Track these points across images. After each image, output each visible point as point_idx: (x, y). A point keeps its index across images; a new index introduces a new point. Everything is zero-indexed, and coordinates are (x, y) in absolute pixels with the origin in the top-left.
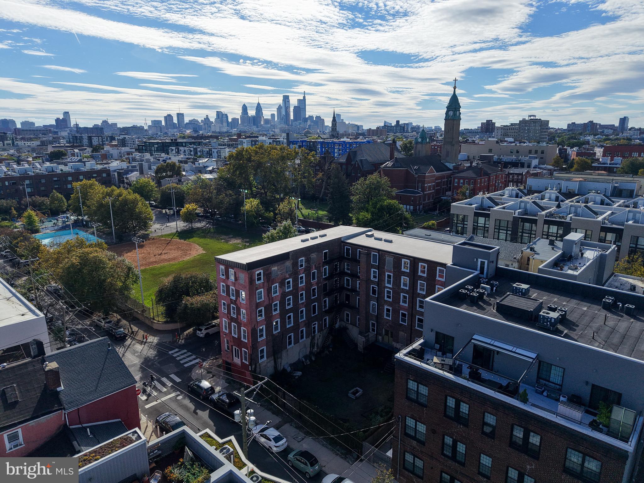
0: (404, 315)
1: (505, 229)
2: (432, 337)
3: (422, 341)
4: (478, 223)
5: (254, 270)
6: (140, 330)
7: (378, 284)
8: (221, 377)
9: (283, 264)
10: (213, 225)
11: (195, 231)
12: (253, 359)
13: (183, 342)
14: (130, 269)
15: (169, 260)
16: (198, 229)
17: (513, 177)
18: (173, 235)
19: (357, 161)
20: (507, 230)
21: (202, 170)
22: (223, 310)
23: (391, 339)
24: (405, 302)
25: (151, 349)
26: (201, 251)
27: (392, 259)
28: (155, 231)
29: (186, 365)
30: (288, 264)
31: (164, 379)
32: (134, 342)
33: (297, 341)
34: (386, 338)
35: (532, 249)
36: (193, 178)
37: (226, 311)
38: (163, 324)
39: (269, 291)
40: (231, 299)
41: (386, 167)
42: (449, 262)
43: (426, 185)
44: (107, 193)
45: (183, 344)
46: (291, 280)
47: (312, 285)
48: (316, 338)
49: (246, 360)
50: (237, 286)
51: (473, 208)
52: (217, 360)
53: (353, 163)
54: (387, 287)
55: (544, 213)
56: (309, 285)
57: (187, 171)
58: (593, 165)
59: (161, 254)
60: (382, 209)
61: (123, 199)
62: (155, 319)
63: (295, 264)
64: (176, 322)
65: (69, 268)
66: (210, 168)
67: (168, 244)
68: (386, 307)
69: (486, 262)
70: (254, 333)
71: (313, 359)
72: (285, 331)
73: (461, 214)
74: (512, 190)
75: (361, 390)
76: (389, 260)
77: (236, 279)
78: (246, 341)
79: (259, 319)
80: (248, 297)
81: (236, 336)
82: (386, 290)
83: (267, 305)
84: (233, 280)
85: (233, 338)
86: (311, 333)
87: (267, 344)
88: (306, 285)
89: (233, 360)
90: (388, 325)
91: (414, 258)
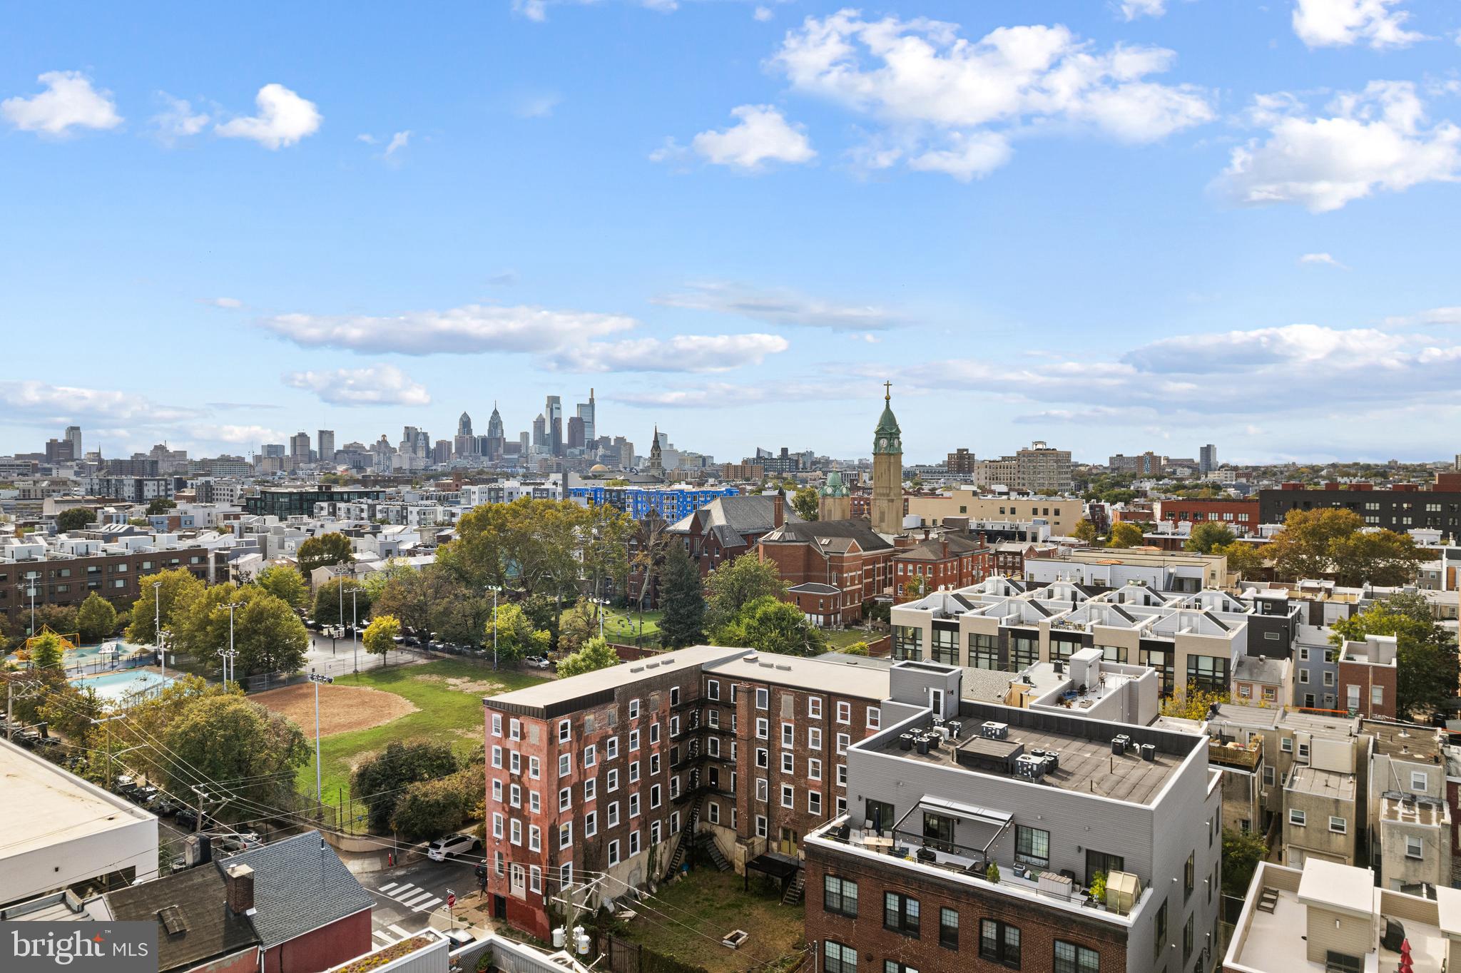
0: (815, 797)
1: (988, 650)
3: (845, 817)
4: (939, 642)
5: (556, 719)
7: (769, 744)
9: (604, 709)
10: (426, 658)
11: (393, 670)
12: (550, 885)
13: (403, 871)
14: (295, 734)
16: (397, 665)
17: (1005, 558)
18: (347, 678)
19: (711, 529)
21: (388, 552)
22: (496, 795)
23: (794, 845)
24: (816, 773)
26: (411, 708)
27: (792, 698)
28: (313, 670)
29: (417, 909)
30: (612, 709)
33: (625, 856)
34: (785, 846)
35: (1026, 680)
36: (379, 565)
37: (500, 800)
38: (361, 840)
39: (580, 757)
40: (511, 775)
41: (768, 540)
42: (885, 697)
43: (845, 575)
44: (218, 594)
45: (405, 875)
46: (616, 739)
47: (650, 750)
48: (658, 852)
49: (536, 885)
50: (524, 748)
51: (929, 615)
52: (474, 899)
53: (705, 532)
54: (785, 750)
55: (1049, 620)
56: (646, 748)
57: (362, 552)
58: (1145, 535)
59: (331, 715)
61: (253, 609)
62: (345, 829)
63: (623, 711)
64: (388, 835)
66: (409, 546)
67: (340, 695)
68: (783, 786)
69: (943, 691)
70: (553, 836)
71: (654, 889)
72: (605, 834)
73: (909, 624)
74: (998, 581)
75: (744, 933)
76: (786, 700)
77: (523, 737)
78: (539, 850)
79: (562, 810)
80: (545, 768)
81: (519, 844)
82: (783, 754)
83: (576, 784)
84: (518, 739)
85: (513, 846)
86: (649, 841)
87: (574, 856)
88: (641, 750)
89: (510, 892)
90: (788, 819)
91: (830, 694)
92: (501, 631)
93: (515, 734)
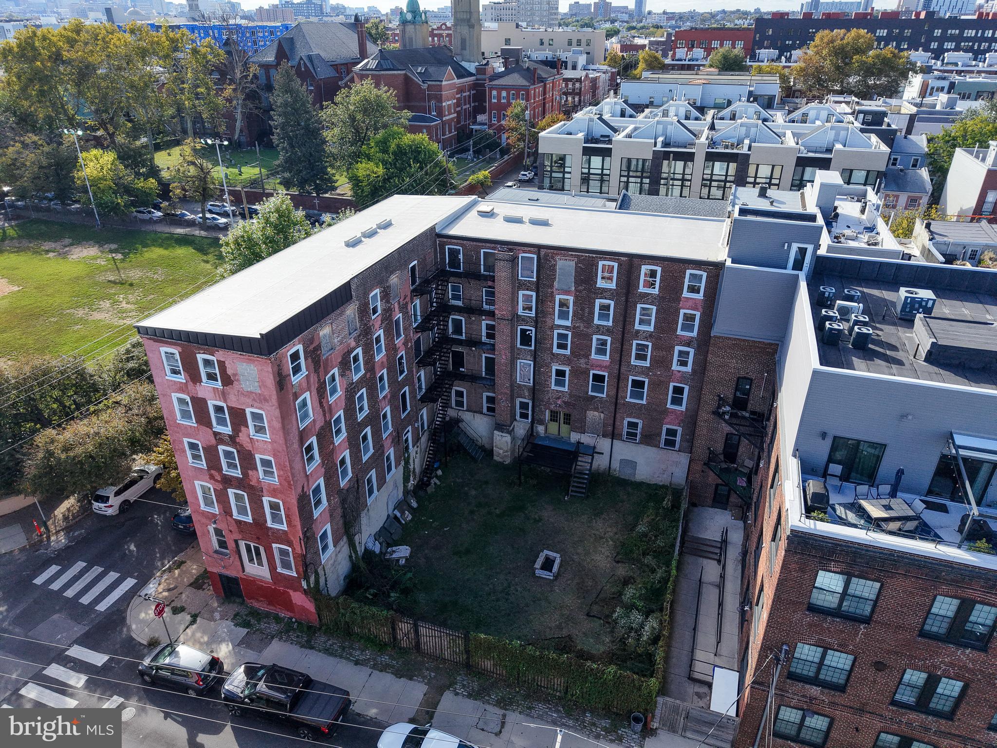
0: (599, 379)
1: (639, 174)
2: (822, 450)
4: (589, 168)
5: (282, 351)
7: (536, 322)
8: (217, 615)
9: (341, 314)
10: (8, 221)
12: (308, 564)
13: (62, 537)
19: (301, 59)
20: (642, 177)
22: (193, 460)
23: (565, 428)
24: (602, 352)
26: (5, 287)
27: (573, 264)
29: (102, 607)
30: (351, 310)
31: (54, 671)
33: (382, 481)
34: (553, 428)
39: (321, 393)
40: (216, 434)
41: (365, 68)
43: (443, 104)
45: (67, 548)
46: (359, 350)
47: (396, 350)
48: (411, 461)
49: (287, 566)
50: (233, 398)
51: (579, 139)
52: (183, 567)
54: (559, 327)
56: (392, 349)
58: (666, 62)
63: (364, 311)
68: (555, 367)
70: (304, 505)
71: (414, 504)
72: (361, 470)
73: (557, 151)
74: (615, 103)
76: (565, 267)
77: (227, 381)
78: (284, 527)
79: (309, 469)
80: (277, 425)
81: (249, 519)
82: (556, 332)
83: (322, 428)
84: (219, 385)
85: (238, 522)
86: (403, 453)
87: (331, 516)
88: (387, 355)
89: (244, 571)
90: (559, 402)
91: (631, 256)
92: (95, 182)
93: (211, 377)
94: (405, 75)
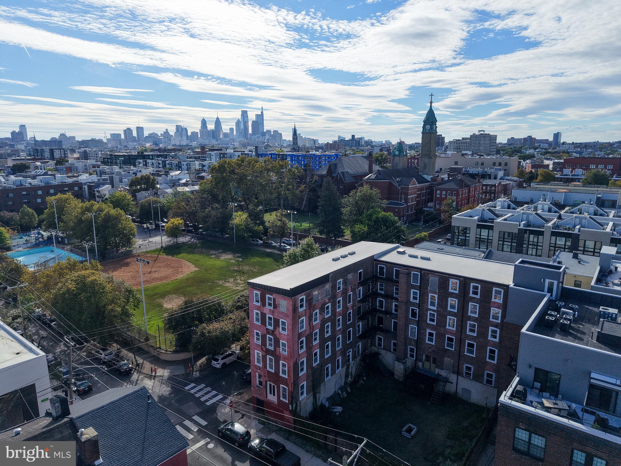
0: (450, 340)
2: (530, 374)
3: (516, 380)
4: (480, 235)
5: (297, 297)
6: (145, 362)
7: (419, 306)
9: (323, 287)
10: (198, 239)
11: (182, 246)
12: (293, 398)
13: (198, 374)
14: (130, 292)
15: (161, 279)
16: (183, 243)
18: (158, 251)
19: (339, 173)
20: (512, 242)
21: (174, 183)
22: (256, 341)
23: (433, 366)
24: (452, 325)
25: (164, 384)
26: (193, 269)
27: (437, 279)
28: (140, 247)
29: (208, 404)
30: (328, 286)
31: (187, 423)
32: (141, 377)
33: (333, 372)
34: (427, 365)
35: (560, 263)
36: (169, 191)
37: (260, 343)
38: (172, 354)
39: (310, 319)
40: (267, 329)
41: (369, 179)
42: (510, 283)
43: (409, 197)
44: (86, 207)
45: (199, 378)
46: (330, 304)
47: (348, 309)
48: (350, 367)
49: (284, 397)
50: (276, 314)
51: (475, 220)
52: (242, 395)
53: (334, 175)
54: (430, 310)
55: (550, 224)
56: (345, 308)
57: (161, 184)
58: (556, 176)
59: (151, 272)
60: (377, 221)
61: (105, 215)
62: (163, 348)
63: (334, 287)
64: (188, 351)
65: (64, 294)
66: (184, 181)
67: (155, 260)
68: (428, 331)
69: (556, 282)
70: (296, 368)
71: (349, 390)
72: (324, 362)
73: (462, 225)
74: (504, 201)
75: (414, 427)
76: (433, 280)
77: (275, 307)
78: (286, 377)
79: (301, 352)
80: (290, 327)
81: (273, 371)
82: (429, 312)
83: (308, 335)
84: (272, 308)
85: (269, 372)
86: (346, 362)
87: (307, 378)
88: (343, 310)
89: (267, 398)
90: (430, 350)
91: (466, 278)
92: (237, 226)
93: (270, 304)
94: (390, 182)
